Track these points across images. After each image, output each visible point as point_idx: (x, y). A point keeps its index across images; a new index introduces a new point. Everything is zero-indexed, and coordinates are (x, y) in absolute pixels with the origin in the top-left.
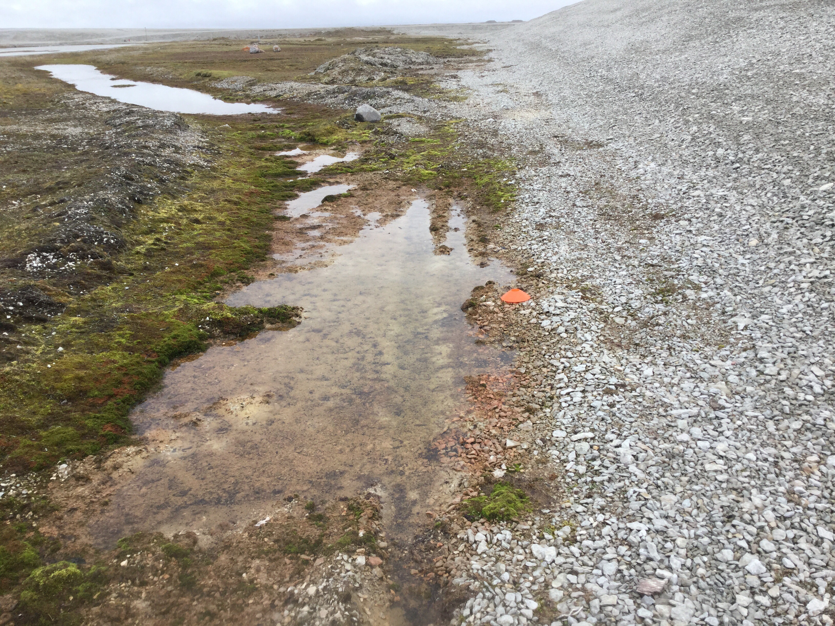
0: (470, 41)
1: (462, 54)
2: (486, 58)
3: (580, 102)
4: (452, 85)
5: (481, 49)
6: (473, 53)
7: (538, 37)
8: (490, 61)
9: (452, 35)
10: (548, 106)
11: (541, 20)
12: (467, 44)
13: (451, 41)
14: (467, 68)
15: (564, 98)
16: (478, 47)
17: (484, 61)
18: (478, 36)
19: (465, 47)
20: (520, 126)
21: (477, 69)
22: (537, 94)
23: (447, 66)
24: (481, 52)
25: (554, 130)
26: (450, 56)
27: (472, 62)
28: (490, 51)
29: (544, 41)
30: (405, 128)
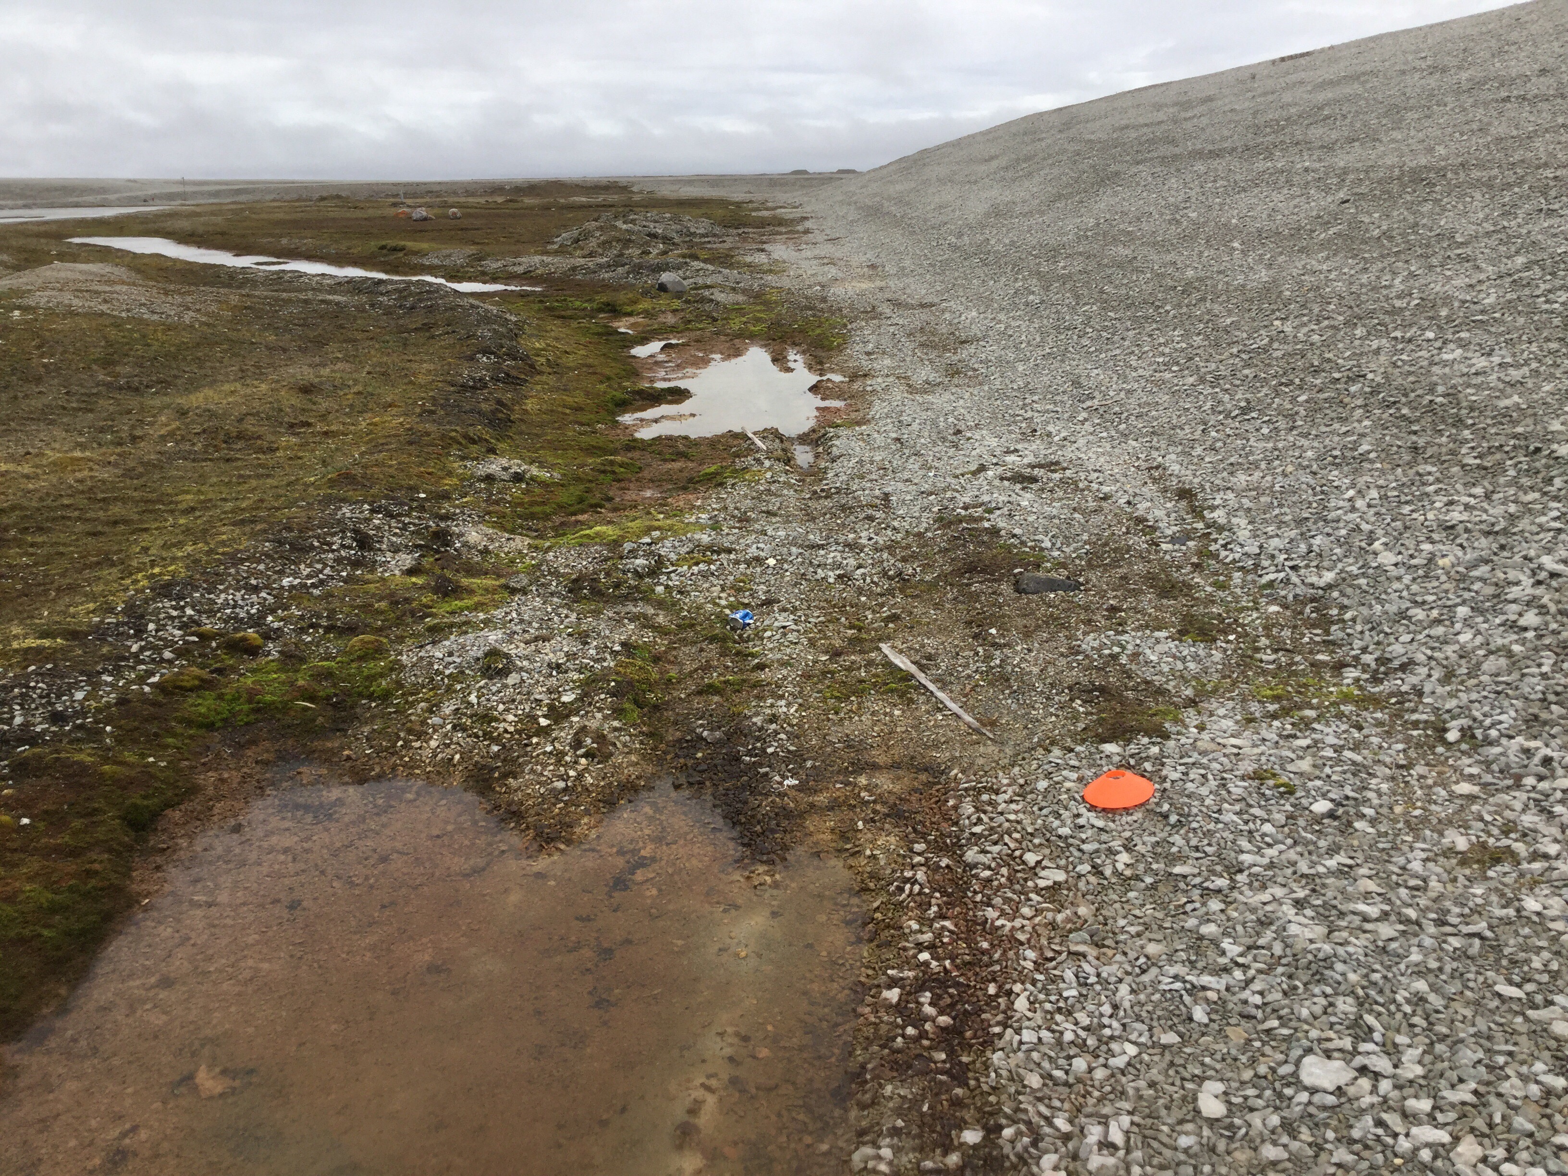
0: (770, 204)
1: (762, 223)
2: (800, 228)
3: (921, 271)
4: (760, 258)
5: (791, 216)
6: (781, 222)
7: (878, 199)
8: (807, 232)
9: (738, 196)
10: (884, 278)
11: (885, 171)
12: (767, 209)
13: (738, 205)
14: (775, 241)
15: (904, 268)
16: (786, 213)
17: (798, 232)
18: (781, 196)
19: (765, 213)
20: (850, 293)
21: (790, 243)
22: (873, 267)
23: (744, 238)
24: (792, 220)
25: (888, 296)
26: (745, 225)
27: (781, 233)
28: (806, 218)
29: (886, 204)
30: (720, 297)
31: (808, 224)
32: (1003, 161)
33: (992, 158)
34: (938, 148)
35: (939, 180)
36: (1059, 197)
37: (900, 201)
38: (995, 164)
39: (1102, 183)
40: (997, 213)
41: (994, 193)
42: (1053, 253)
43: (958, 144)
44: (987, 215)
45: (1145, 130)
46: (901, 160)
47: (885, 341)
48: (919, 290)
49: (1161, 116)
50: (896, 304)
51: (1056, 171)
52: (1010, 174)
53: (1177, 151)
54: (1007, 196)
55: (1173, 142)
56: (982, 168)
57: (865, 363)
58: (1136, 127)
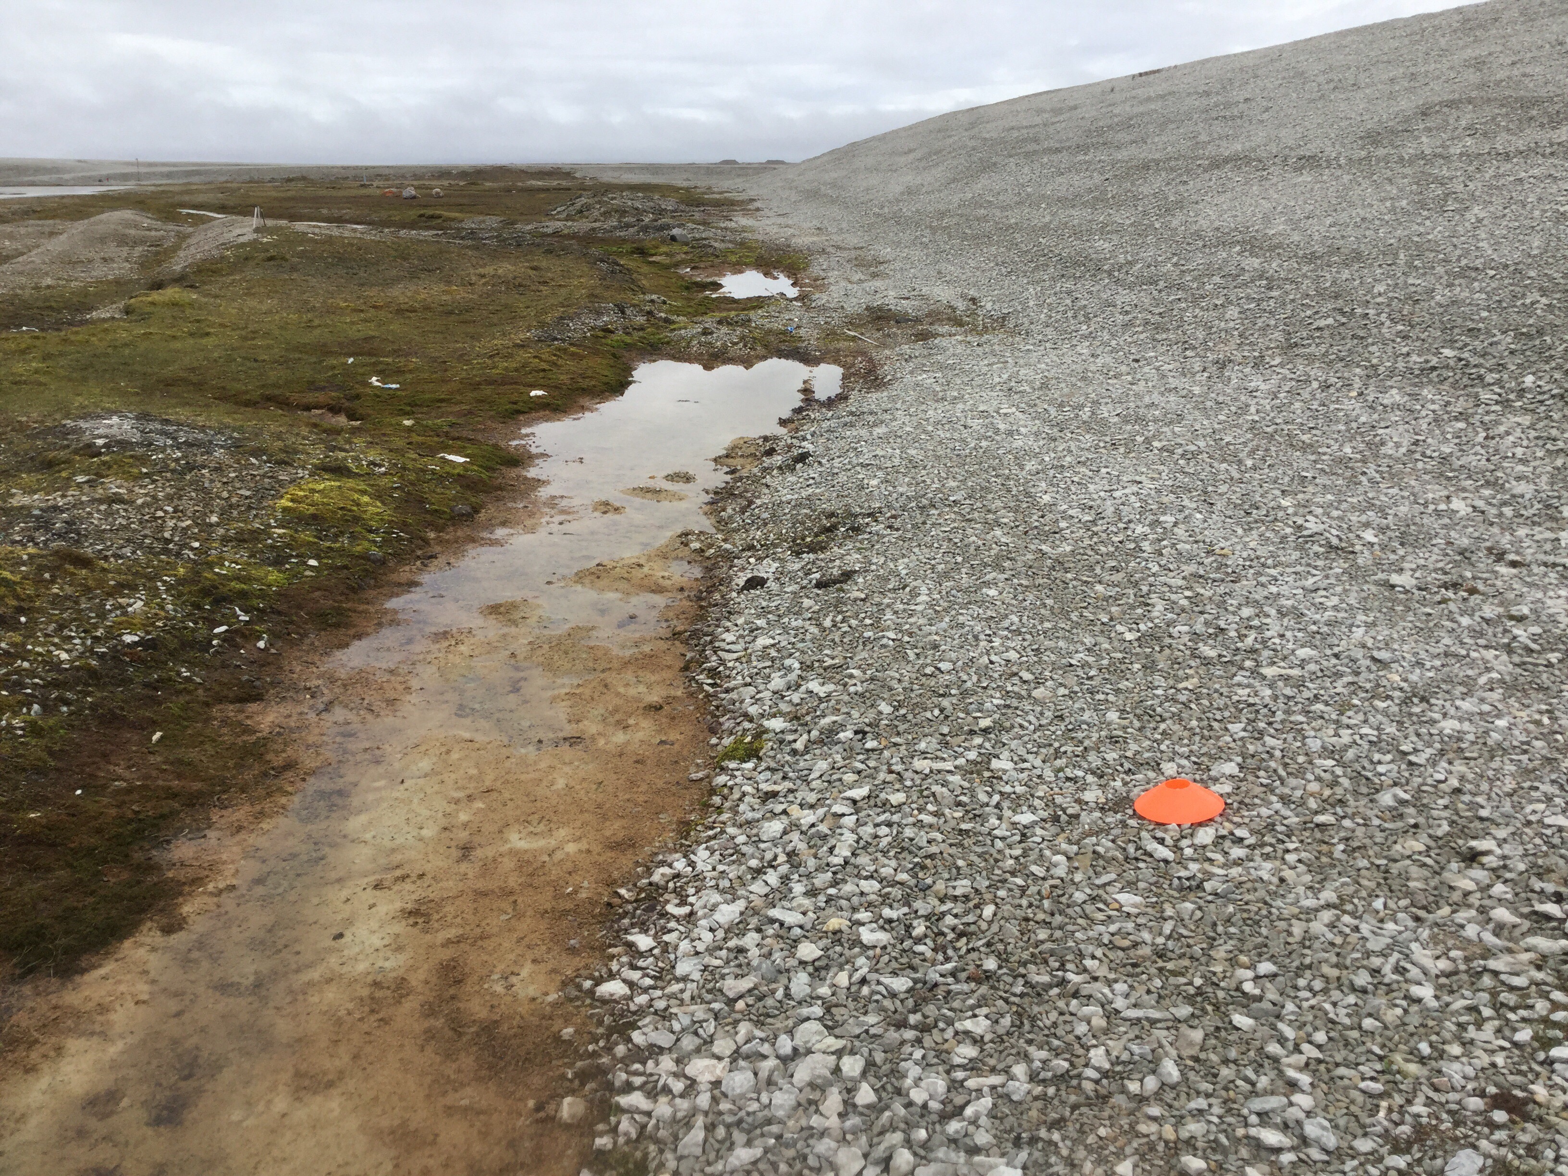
2: (750, 207)
4: (732, 224)
5: (739, 198)
7: (815, 184)
8: (758, 210)
12: (715, 193)
13: (687, 189)
14: (736, 215)
15: (842, 229)
16: (733, 196)
17: (751, 210)
19: (714, 196)
20: (806, 242)
21: (749, 216)
22: (819, 229)
23: (707, 213)
25: (832, 244)
28: (754, 200)
30: (716, 245)
31: (758, 204)
32: (918, 154)
33: (910, 151)
34: (866, 141)
35: (866, 169)
36: (954, 180)
37: (834, 185)
38: (911, 156)
39: (984, 170)
40: (910, 191)
41: (909, 178)
42: (942, 215)
43: (883, 138)
44: (902, 193)
45: (1025, 131)
46: (832, 152)
47: (833, 264)
48: (853, 240)
49: (1038, 120)
50: (838, 248)
51: (955, 163)
52: (923, 164)
53: (1037, 147)
54: (919, 180)
55: (1036, 140)
56: (902, 160)
57: (822, 274)
58: (1019, 129)
